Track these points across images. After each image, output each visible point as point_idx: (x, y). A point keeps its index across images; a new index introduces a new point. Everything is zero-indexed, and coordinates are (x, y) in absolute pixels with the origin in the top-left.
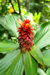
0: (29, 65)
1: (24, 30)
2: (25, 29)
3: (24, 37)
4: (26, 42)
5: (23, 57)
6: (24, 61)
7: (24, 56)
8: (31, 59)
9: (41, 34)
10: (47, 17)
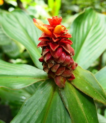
0: (80, 112)
1: (55, 41)
2: (55, 39)
3: (56, 54)
4: (63, 64)
5: (62, 98)
6: (67, 107)
7: (63, 96)
8: (80, 98)
9: (78, 39)
10: (73, 2)
